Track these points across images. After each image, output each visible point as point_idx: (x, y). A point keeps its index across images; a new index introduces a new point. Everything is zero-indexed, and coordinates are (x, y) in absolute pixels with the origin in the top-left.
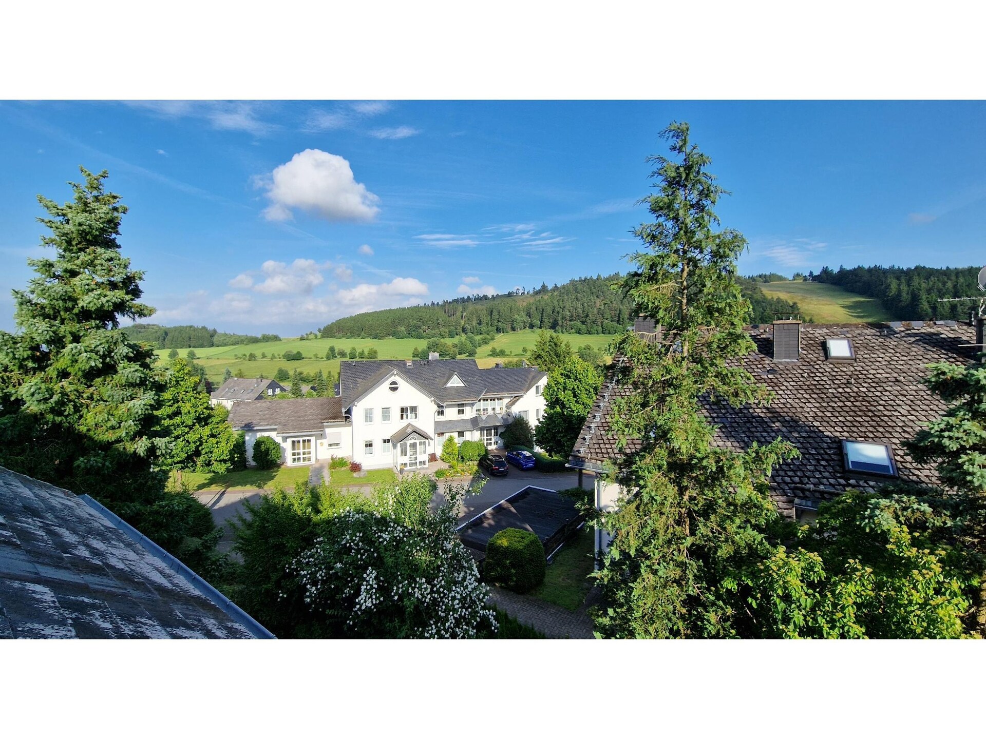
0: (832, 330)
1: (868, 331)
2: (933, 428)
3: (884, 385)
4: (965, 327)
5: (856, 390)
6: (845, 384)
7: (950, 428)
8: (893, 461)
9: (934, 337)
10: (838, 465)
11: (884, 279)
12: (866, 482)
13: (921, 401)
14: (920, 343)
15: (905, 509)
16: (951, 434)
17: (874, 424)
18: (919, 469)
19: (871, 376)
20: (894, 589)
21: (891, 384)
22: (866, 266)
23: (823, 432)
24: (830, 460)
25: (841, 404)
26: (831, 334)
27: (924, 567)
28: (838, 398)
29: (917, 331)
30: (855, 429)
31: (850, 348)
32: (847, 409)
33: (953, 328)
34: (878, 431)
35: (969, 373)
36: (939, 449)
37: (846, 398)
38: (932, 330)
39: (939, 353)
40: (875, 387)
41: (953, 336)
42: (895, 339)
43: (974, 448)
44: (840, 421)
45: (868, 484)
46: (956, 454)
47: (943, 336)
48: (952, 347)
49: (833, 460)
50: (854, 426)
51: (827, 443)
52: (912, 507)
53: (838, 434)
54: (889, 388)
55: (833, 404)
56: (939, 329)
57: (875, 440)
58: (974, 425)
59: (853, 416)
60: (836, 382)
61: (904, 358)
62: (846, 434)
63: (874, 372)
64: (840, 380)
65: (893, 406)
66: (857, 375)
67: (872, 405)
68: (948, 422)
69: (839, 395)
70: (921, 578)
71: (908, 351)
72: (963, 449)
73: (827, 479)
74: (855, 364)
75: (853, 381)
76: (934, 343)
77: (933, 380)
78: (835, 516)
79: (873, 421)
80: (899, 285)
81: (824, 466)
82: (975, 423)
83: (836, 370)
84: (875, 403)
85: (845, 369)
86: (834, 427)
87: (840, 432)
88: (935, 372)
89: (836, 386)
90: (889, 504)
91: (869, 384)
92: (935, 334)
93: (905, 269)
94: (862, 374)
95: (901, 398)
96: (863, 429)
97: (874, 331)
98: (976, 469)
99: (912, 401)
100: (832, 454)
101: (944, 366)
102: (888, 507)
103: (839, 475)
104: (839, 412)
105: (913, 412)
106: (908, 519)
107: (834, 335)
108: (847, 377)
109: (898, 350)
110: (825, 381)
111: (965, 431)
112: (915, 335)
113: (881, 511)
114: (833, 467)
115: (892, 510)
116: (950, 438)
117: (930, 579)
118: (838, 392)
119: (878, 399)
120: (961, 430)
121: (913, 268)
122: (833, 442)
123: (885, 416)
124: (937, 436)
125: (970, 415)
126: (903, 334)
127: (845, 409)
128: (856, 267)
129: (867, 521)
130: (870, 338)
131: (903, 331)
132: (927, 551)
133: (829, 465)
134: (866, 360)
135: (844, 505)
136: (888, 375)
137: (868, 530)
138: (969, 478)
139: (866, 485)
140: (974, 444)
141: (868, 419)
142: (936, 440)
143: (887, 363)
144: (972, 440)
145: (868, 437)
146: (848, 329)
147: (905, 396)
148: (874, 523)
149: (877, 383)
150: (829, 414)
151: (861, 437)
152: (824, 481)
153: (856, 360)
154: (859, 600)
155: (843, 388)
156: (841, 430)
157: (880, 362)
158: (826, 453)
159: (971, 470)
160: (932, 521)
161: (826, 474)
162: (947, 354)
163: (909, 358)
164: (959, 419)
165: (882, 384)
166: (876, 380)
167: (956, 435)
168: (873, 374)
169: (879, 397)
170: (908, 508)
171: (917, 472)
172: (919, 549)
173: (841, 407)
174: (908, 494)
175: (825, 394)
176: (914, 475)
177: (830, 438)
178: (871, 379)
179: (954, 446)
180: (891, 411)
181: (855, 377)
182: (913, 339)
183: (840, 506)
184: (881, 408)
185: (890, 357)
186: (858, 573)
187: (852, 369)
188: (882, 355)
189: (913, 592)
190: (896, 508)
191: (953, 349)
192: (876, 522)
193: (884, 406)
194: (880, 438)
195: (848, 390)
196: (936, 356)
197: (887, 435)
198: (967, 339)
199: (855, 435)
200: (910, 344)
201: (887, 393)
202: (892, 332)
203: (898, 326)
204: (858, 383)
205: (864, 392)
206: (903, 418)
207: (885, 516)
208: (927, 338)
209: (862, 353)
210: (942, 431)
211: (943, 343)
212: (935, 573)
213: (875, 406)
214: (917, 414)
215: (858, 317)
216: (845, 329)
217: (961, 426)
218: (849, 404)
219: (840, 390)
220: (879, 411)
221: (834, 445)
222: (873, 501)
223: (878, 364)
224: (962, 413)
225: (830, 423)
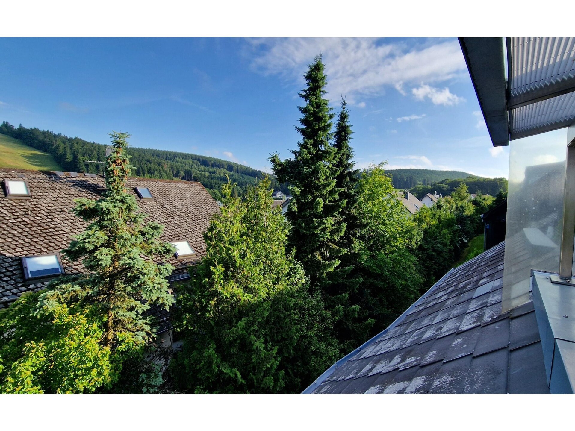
0: (10, 173)
1: (41, 176)
2: (79, 238)
3: (53, 214)
4: (101, 178)
5: (32, 219)
6: (23, 215)
7: (89, 236)
8: (61, 264)
9: (84, 183)
10: (19, 277)
11: (54, 141)
12: (42, 283)
13: (77, 222)
14: (76, 186)
15: (64, 293)
16: (89, 240)
17: (47, 241)
18: (77, 265)
19: (44, 208)
20: (60, 347)
21: (58, 213)
22: (41, 129)
23: (4, 255)
24: (12, 275)
25: (20, 231)
26: (9, 176)
27: (77, 324)
28: (18, 226)
29: (74, 179)
30: (32, 248)
31: (27, 188)
32: (26, 234)
33: (95, 178)
34: (50, 246)
35: (97, 205)
36: (83, 250)
37: (24, 225)
38: (83, 179)
39: (87, 193)
40: (47, 216)
41: (95, 183)
42: (60, 183)
43: (102, 245)
44: (20, 243)
45: (44, 284)
46: (93, 251)
47: (89, 183)
48: (94, 189)
49: (15, 274)
50: (32, 245)
51: (8, 263)
52: (69, 290)
53: (19, 254)
54: (57, 216)
55: (13, 231)
56: (87, 178)
57: (48, 252)
58: (101, 233)
59: (30, 239)
60: (15, 214)
61: (66, 196)
62: (25, 253)
63: (46, 205)
64: (18, 212)
65: (60, 228)
66: (33, 208)
67: (45, 229)
68: (88, 233)
69: (18, 224)
70: (75, 332)
71: (69, 191)
72: (96, 248)
73: (10, 290)
74: (31, 200)
75: (30, 212)
76: (84, 187)
77: (78, 209)
78: (13, 317)
79: (46, 239)
80: (65, 148)
81: (7, 282)
82: (102, 232)
83: (15, 204)
84: (48, 227)
85: (23, 204)
86: (14, 249)
87: (20, 252)
88: (79, 205)
89: (15, 217)
90: (53, 293)
91: (42, 214)
92: (85, 181)
93: (69, 137)
94: (37, 207)
95: (65, 222)
96: (39, 247)
97: (45, 176)
98: (103, 257)
99: (72, 223)
100: (14, 270)
101: (84, 200)
102: (53, 295)
103: (20, 285)
104: (18, 237)
105: (73, 230)
106: (66, 298)
107: (13, 178)
108: (25, 210)
109: (62, 191)
110: (5, 213)
111: (97, 237)
112: (73, 181)
113: (48, 300)
114: (14, 280)
115: (55, 296)
116: (89, 242)
117: (81, 330)
118: (18, 222)
119: (49, 224)
120: (95, 237)
121: (74, 138)
122: (14, 261)
123: (55, 235)
124: (82, 243)
125: (99, 228)
126: (65, 180)
127: (23, 234)
128: (33, 128)
129: (38, 310)
130: (42, 181)
131: (65, 178)
132: (78, 314)
133: (12, 279)
134: (39, 197)
135: (20, 306)
136: (56, 207)
137: (39, 317)
138: (100, 263)
139: (42, 285)
140: (102, 244)
141: (42, 239)
142: (82, 245)
143: (55, 199)
144: (101, 242)
145: (43, 251)
146: (24, 174)
147: (68, 220)
148: (43, 310)
149: (48, 213)
150: (10, 240)
151: (38, 252)
152: (8, 293)
153: (31, 197)
154: (35, 369)
155: (22, 218)
156: (21, 250)
157: (50, 198)
158: (8, 271)
159: (101, 258)
160: (81, 294)
161: (10, 287)
162: (91, 194)
163: (69, 195)
164: (93, 231)
165: (52, 214)
166: (48, 211)
167: (92, 240)
168: (45, 207)
169: (50, 222)
170: (66, 292)
171: (77, 267)
172: (73, 315)
173: (20, 233)
174: (66, 282)
175: (5, 224)
176: (75, 269)
177: (11, 258)
178: (44, 210)
179: (91, 247)
180: (59, 231)
181: (32, 209)
182: (72, 184)
183: (16, 308)
184: (52, 230)
185: (57, 195)
186: (34, 351)
187: (29, 203)
188: (52, 194)
189: (72, 342)
190: (58, 295)
191: (95, 191)
192: (45, 308)
193: (54, 228)
194: (52, 250)
195: (26, 219)
196: (86, 195)
197: (57, 247)
198: (102, 185)
199: (33, 252)
200: (70, 187)
201: (56, 220)
202: (58, 179)
203: (62, 174)
204: (34, 213)
205: (39, 220)
206: (67, 235)
207: (51, 302)
208: (80, 183)
209: (36, 192)
210: (85, 239)
211: (89, 187)
212: (83, 325)
213: (47, 229)
214: (76, 231)
215: (36, 165)
216: (22, 174)
217: (94, 235)
218: (27, 230)
219: (19, 220)
220: (51, 232)
221: (15, 263)
222: (42, 295)
223: (48, 199)
224: (95, 227)
225: (11, 246)
